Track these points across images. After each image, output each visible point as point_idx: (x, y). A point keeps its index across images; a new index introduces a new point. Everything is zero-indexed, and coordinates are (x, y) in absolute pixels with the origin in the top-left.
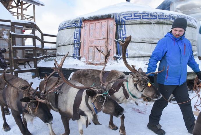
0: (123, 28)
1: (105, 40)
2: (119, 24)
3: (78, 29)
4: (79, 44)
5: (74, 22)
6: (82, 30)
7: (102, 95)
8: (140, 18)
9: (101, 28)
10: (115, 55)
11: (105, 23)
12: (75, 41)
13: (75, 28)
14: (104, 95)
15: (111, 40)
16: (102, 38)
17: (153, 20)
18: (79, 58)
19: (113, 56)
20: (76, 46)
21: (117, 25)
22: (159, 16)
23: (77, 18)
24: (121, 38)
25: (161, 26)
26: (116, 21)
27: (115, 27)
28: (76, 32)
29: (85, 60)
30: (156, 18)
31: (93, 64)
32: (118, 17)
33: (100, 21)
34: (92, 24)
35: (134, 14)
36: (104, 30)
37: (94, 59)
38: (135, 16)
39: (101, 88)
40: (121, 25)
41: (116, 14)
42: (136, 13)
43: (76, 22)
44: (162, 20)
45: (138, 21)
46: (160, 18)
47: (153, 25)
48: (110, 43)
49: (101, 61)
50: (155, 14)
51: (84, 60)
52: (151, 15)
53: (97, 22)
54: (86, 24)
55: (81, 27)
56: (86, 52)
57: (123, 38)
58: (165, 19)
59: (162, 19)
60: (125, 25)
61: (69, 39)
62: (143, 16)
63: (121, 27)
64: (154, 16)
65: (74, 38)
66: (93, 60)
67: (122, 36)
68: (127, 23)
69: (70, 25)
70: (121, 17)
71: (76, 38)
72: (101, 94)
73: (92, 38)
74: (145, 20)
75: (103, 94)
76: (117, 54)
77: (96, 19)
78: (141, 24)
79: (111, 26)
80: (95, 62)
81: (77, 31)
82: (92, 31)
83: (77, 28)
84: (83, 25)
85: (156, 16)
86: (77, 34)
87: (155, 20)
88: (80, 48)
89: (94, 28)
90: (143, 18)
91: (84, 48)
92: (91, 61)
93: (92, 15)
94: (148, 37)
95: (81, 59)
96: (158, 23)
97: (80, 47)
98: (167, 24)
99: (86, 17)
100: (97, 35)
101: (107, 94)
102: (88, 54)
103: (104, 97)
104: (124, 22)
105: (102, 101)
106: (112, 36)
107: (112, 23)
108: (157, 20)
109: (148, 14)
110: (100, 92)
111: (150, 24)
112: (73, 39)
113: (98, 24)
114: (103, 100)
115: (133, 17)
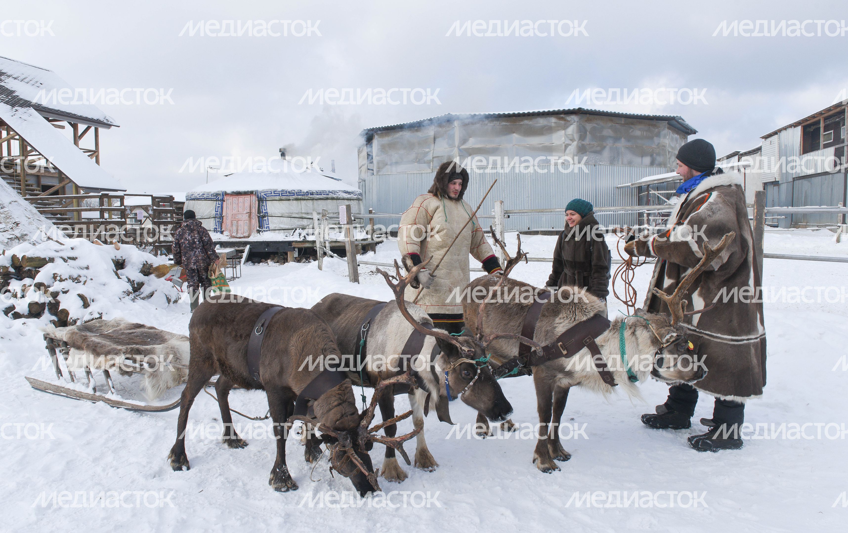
0: (265, 204)
1: (248, 215)
2: (261, 200)
3: (220, 203)
4: (221, 217)
5: (215, 195)
6: (225, 203)
7: (474, 362)
8: (279, 195)
9: (244, 203)
10: (258, 229)
11: (247, 198)
12: (216, 214)
13: (217, 200)
14: (478, 364)
15: (253, 214)
16: (245, 212)
17: (291, 197)
18: (222, 232)
19: (256, 230)
20: (217, 220)
21: (259, 201)
22: (296, 193)
23: (219, 191)
24: (263, 213)
25: (299, 201)
26: (258, 197)
27: (257, 202)
28: (217, 205)
29: (229, 234)
30: (294, 195)
31: (237, 238)
32: (259, 194)
33: (243, 197)
34: (235, 199)
35: (274, 192)
36: (247, 204)
37: (237, 232)
38: (274, 193)
39: (476, 344)
40: (262, 201)
41: (257, 191)
42: (276, 191)
43: (217, 195)
44: (300, 197)
45: (277, 198)
46: (298, 195)
47: (291, 201)
48: (253, 217)
49: (244, 234)
50: (293, 191)
51: (227, 234)
52: (289, 193)
53: (239, 197)
54: (228, 197)
55: (223, 200)
56: (229, 226)
57: (265, 213)
58: (303, 195)
59: (300, 195)
60: (266, 201)
61: (209, 212)
62: (282, 193)
63: (263, 203)
64: (292, 193)
65: (216, 212)
66: (237, 234)
67: (264, 211)
68: (268, 199)
69: (210, 197)
70: (263, 194)
71: (218, 212)
72: (472, 359)
73: (234, 212)
74: (284, 197)
75: (476, 362)
76: (259, 227)
77: (238, 194)
78: (281, 200)
79: (254, 201)
80: (239, 236)
81: (219, 204)
82: (234, 205)
83: (219, 201)
84: (225, 199)
85: (294, 193)
86: (218, 207)
87: (293, 197)
88: (222, 222)
89: (237, 202)
90: (282, 195)
91: (227, 222)
92: (234, 234)
93: (235, 190)
94: (287, 212)
95: (224, 233)
96: (297, 199)
97: (223, 220)
98: (305, 200)
99: (229, 191)
100: (240, 210)
101: (485, 363)
102: (231, 228)
103: (477, 368)
104: (265, 198)
105: (469, 377)
106: (255, 211)
107: (254, 198)
108: (295, 197)
109: (286, 191)
110: (472, 354)
111: (289, 200)
112: (214, 212)
113: (241, 199)
114: (471, 375)
115: (273, 194)
